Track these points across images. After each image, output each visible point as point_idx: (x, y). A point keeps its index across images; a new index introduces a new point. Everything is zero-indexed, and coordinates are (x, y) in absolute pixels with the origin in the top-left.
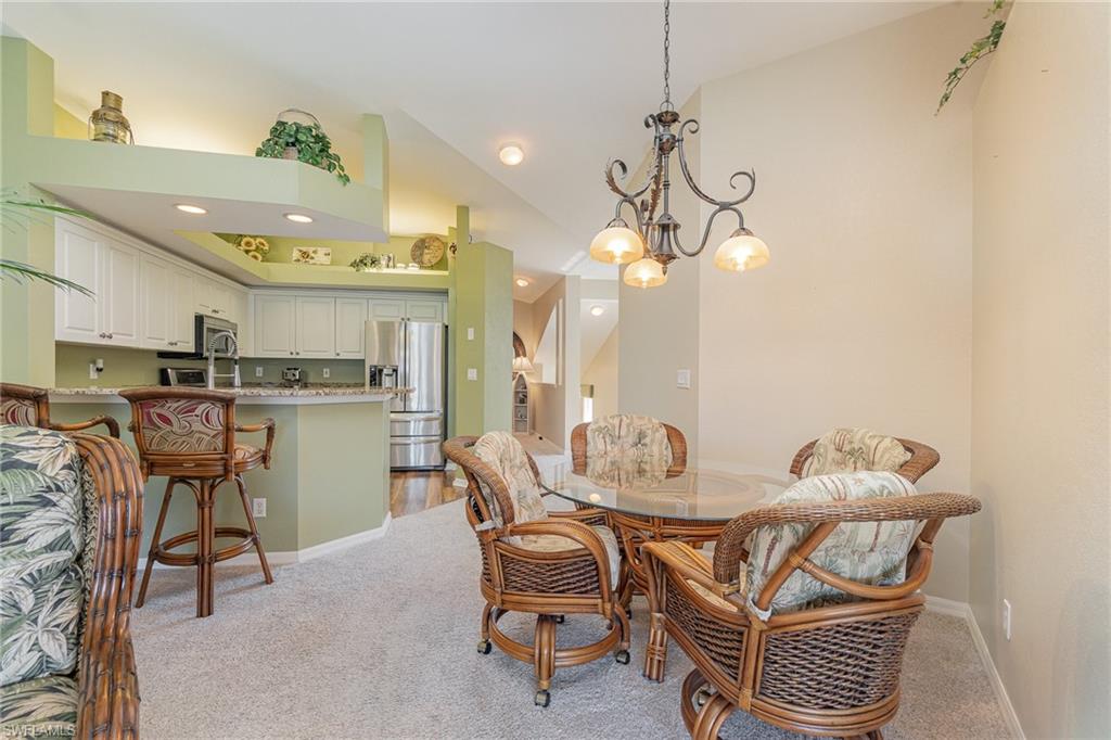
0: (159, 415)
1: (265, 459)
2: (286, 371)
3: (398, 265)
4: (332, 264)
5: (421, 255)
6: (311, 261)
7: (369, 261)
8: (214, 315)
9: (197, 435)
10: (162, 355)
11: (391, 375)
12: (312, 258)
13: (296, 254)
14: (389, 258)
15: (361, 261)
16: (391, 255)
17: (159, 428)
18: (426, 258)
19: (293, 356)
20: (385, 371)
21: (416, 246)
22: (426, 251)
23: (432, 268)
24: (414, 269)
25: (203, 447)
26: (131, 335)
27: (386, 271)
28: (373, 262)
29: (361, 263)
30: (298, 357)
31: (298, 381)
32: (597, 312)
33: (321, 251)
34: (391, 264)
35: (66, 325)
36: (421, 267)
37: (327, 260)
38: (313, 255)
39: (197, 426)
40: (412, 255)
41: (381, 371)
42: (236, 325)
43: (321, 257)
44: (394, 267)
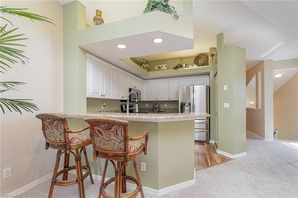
0: (98, 131)
1: (144, 149)
2: (154, 105)
3: (189, 66)
4: (168, 69)
5: (198, 61)
6: (161, 69)
7: (179, 67)
8: (134, 88)
9: (113, 141)
10: (122, 101)
11: (188, 106)
12: (161, 68)
13: (157, 68)
14: (186, 64)
15: (177, 67)
16: (187, 63)
17: (99, 136)
18: (200, 62)
19: (156, 100)
20: (186, 104)
21: (195, 59)
22: (200, 60)
23: (202, 65)
24: (195, 67)
25: (115, 147)
26: (111, 95)
27: (185, 69)
28: (181, 67)
29: (177, 68)
30: (157, 100)
31: (158, 108)
32: (278, 76)
33: (164, 65)
34: (187, 66)
35: (91, 92)
36: (198, 66)
37: (166, 68)
38: (161, 67)
39: (113, 137)
40: (194, 62)
41: (184, 104)
42: (140, 91)
43: (164, 67)
44: (188, 67)
